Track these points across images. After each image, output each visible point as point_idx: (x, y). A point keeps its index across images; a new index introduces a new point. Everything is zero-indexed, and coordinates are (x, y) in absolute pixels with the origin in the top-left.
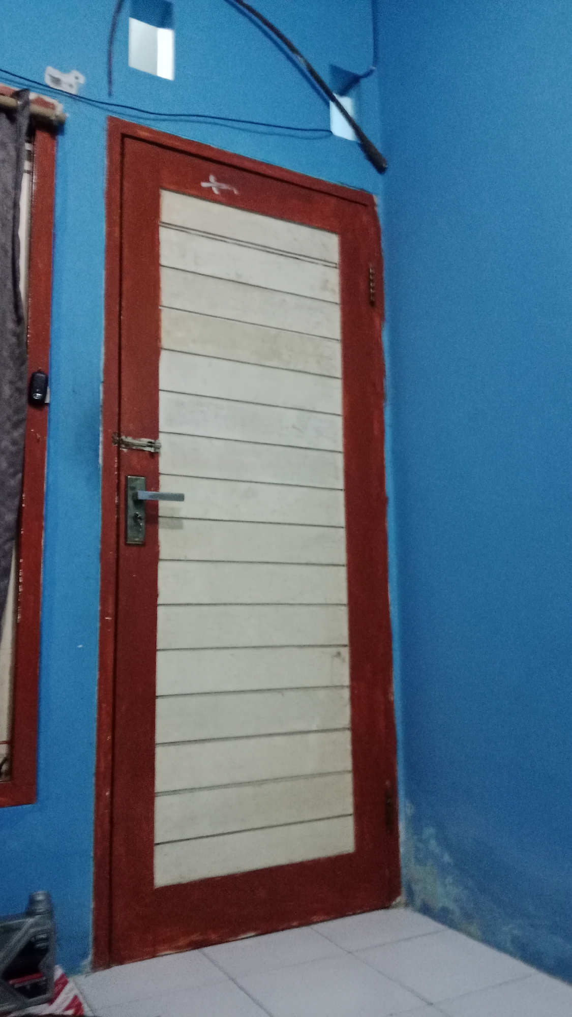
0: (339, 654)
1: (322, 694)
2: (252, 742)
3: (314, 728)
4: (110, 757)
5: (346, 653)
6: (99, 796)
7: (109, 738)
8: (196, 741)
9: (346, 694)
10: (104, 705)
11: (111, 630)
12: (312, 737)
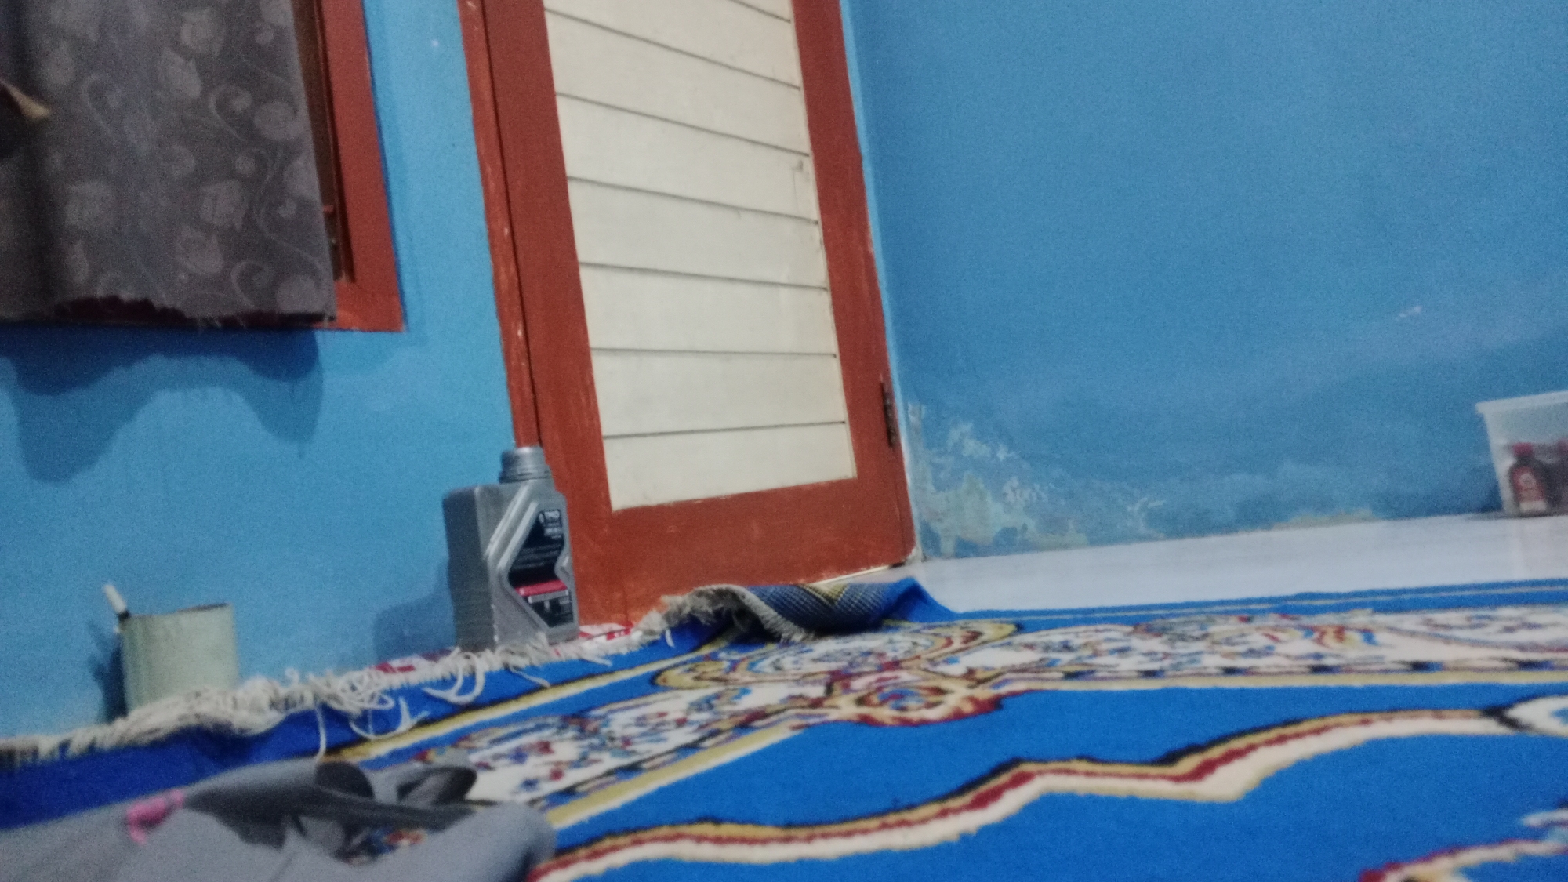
0: (801, 167)
1: (788, 227)
2: (709, 287)
3: (783, 279)
4: (513, 269)
5: (809, 165)
6: (507, 335)
7: (507, 231)
8: (631, 270)
9: (817, 233)
10: (489, 170)
11: (478, 29)
12: (784, 292)
